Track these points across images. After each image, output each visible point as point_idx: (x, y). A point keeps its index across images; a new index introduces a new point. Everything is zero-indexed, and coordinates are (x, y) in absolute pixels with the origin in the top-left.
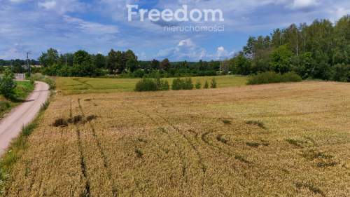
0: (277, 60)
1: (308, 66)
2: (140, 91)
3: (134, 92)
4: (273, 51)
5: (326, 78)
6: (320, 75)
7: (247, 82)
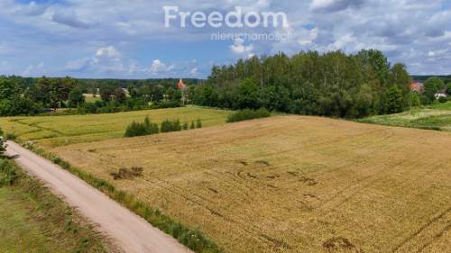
0: (245, 93)
1: (272, 100)
2: (132, 136)
3: (125, 138)
4: (239, 83)
5: (288, 112)
6: (283, 109)
7: (226, 119)
